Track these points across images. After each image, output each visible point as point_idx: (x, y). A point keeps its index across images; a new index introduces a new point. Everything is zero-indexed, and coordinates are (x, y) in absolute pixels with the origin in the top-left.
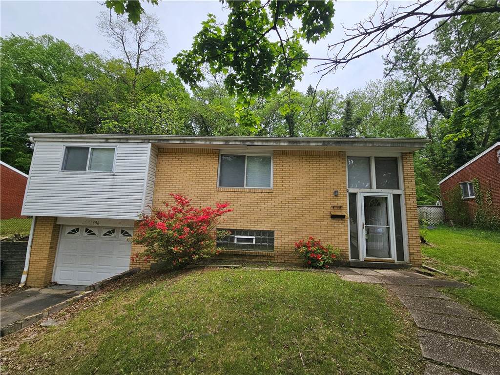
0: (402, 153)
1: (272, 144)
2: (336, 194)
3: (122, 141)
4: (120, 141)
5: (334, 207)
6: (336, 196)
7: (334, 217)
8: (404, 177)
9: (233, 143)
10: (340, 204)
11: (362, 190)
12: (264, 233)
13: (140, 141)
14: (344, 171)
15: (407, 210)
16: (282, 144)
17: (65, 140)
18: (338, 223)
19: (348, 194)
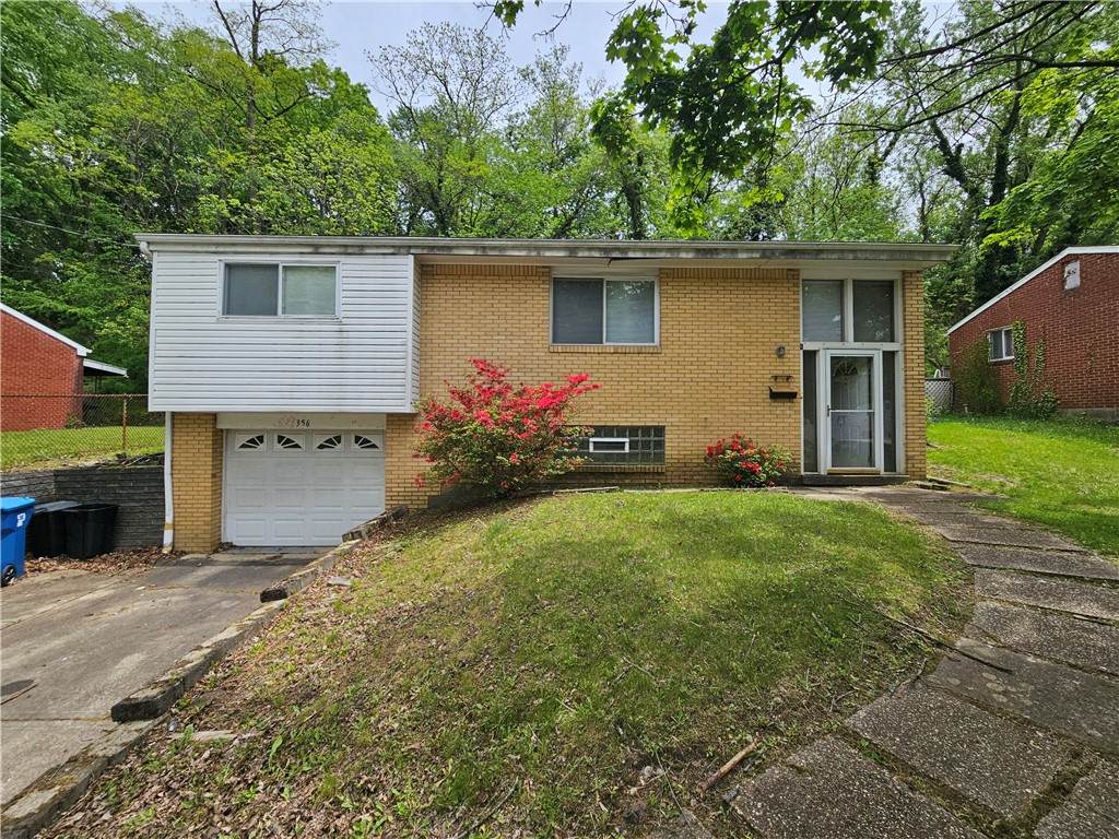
0: (904, 272)
1: (662, 255)
2: (780, 353)
3: (350, 250)
4: (346, 251)
5: (776, 377)
6: (781, 356)
7: (775, 396)
8: (905, 319)
9: (586, 254)
10: (787, 373)
11: (828, 344)
12: (646, 430)
13: (391, 251)
14: (797, 309)
15: (906, 379)
16: (683, 255)
17: (221, 249)
18: (782, 408)
19: (801, 352)
